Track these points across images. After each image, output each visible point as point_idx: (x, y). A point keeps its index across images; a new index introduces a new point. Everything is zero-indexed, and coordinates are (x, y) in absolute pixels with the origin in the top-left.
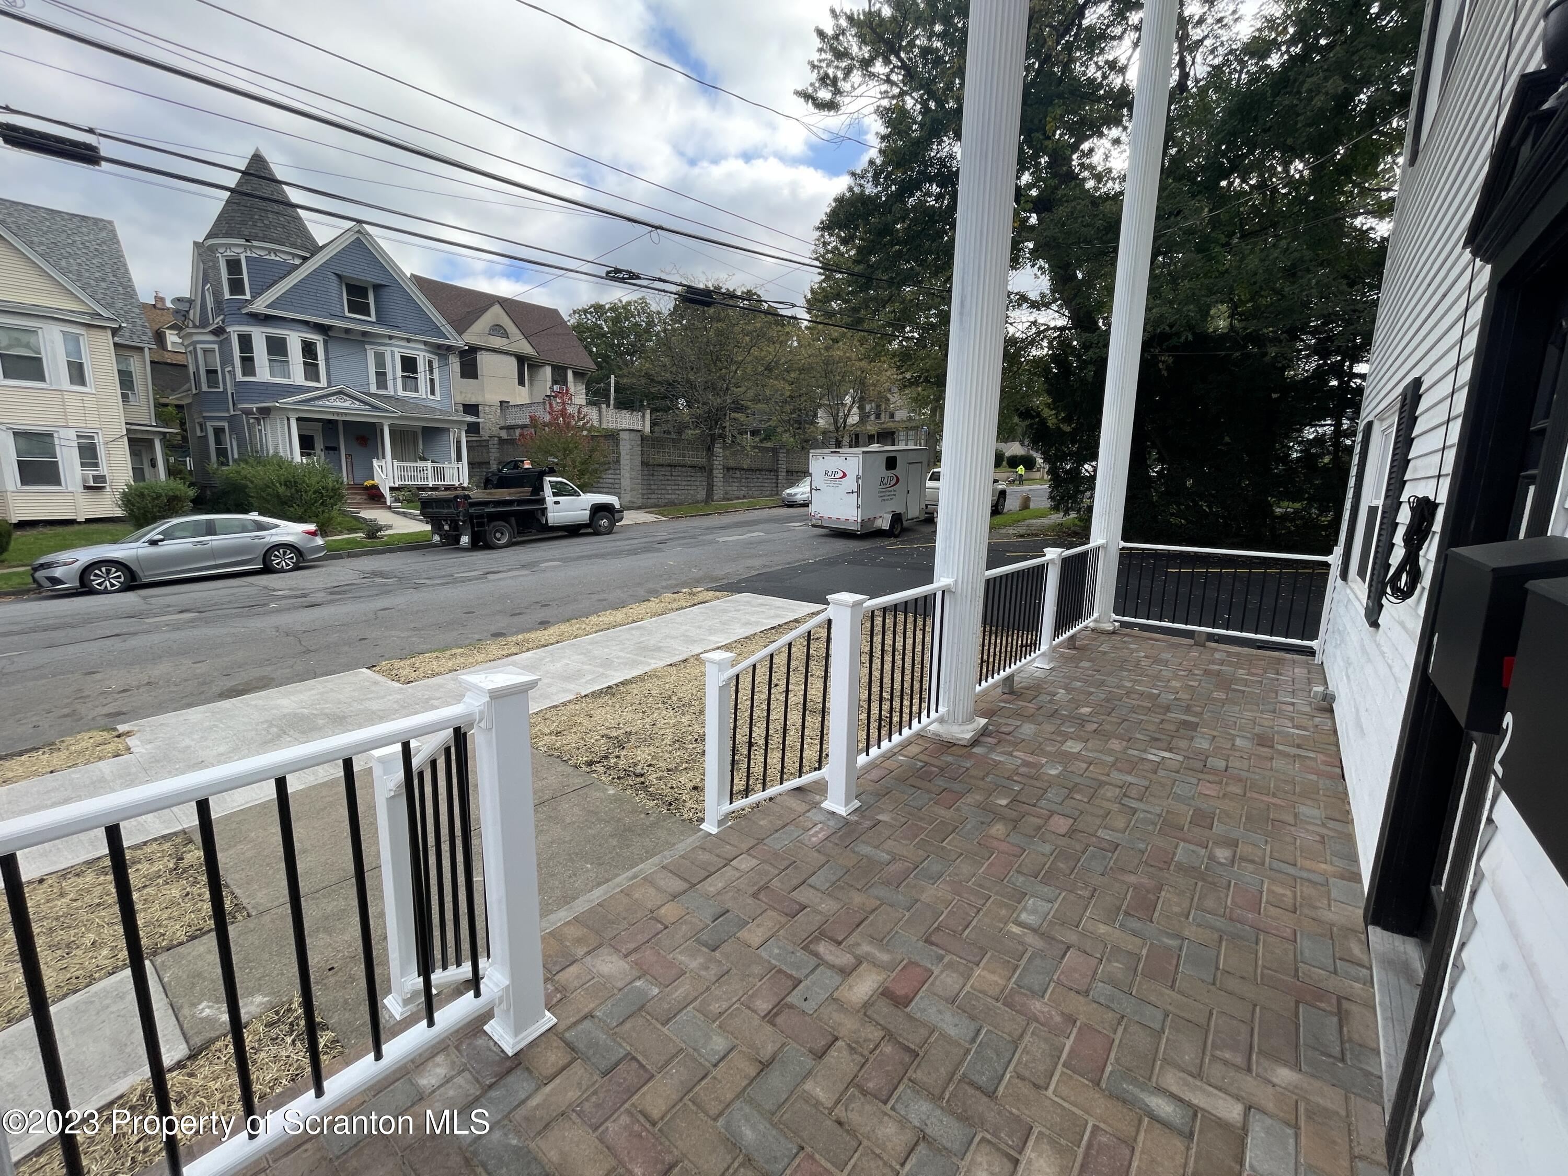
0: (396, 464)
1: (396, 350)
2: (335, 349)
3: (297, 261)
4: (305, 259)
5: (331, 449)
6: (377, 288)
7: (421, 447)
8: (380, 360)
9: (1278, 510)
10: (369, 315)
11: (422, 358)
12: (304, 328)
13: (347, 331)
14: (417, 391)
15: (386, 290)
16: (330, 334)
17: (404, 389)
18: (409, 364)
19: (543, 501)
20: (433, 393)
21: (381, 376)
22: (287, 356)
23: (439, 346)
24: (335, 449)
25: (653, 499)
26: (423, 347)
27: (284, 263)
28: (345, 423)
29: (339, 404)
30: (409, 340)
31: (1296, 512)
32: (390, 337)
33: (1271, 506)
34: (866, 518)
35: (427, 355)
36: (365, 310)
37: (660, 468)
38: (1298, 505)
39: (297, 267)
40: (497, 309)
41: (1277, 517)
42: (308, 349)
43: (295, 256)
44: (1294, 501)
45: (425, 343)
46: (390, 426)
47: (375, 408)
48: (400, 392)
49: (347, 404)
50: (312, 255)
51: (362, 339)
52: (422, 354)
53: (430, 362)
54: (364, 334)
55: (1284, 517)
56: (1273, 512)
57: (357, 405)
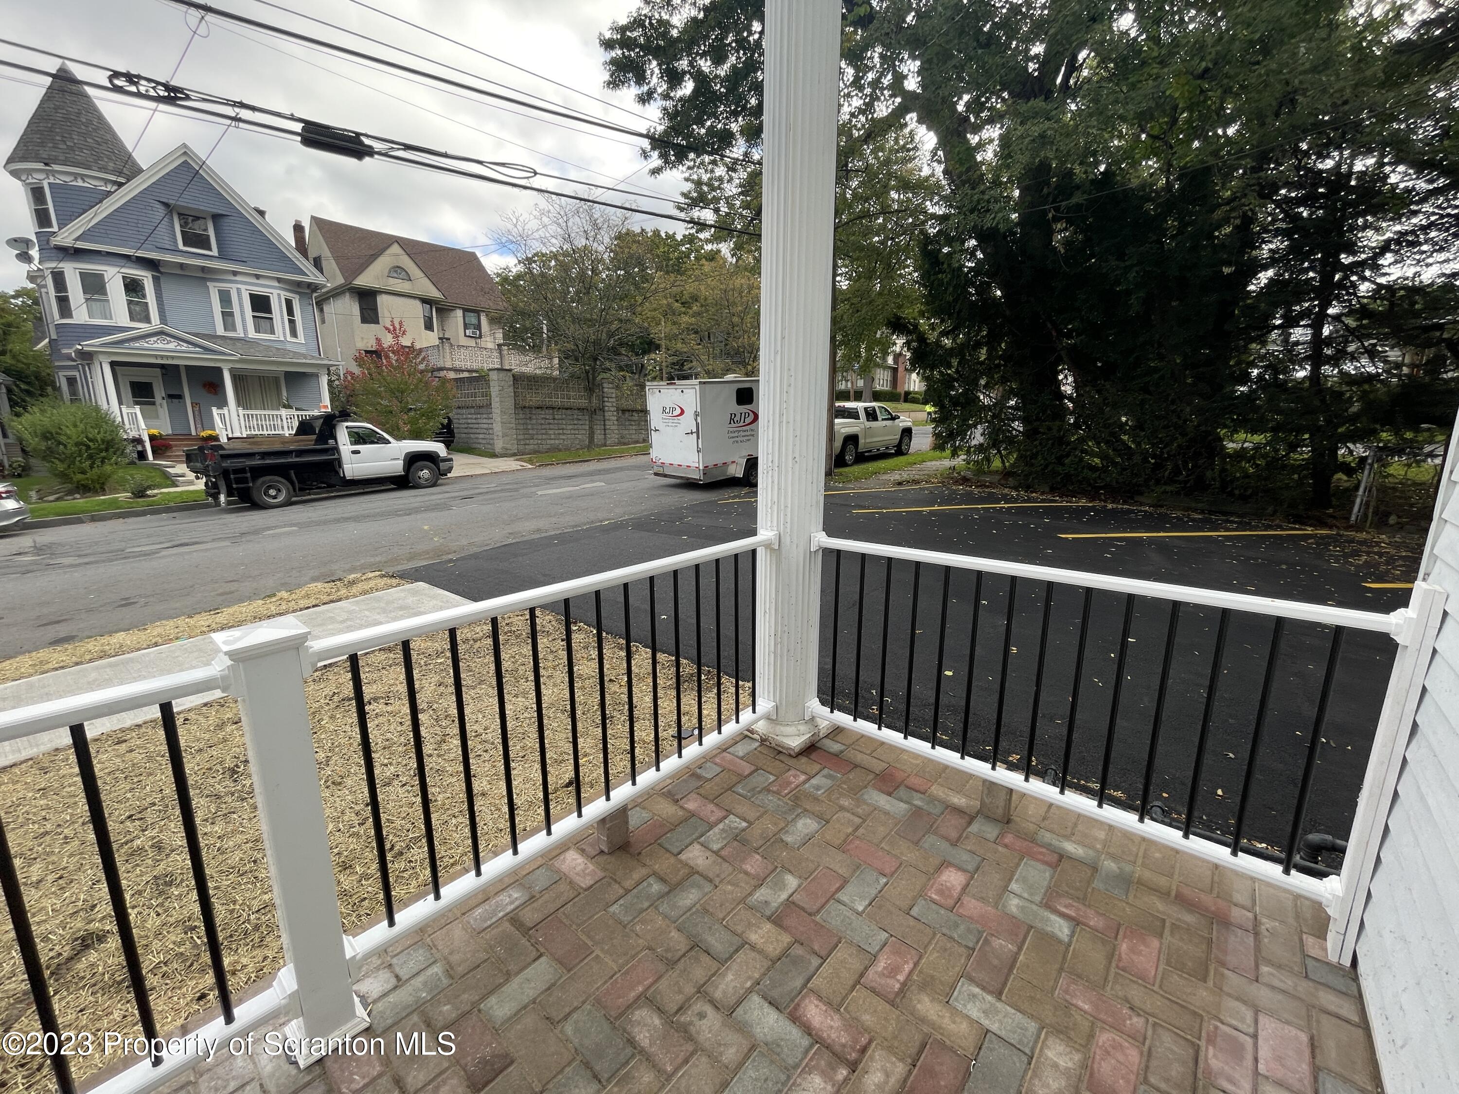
0: (241, 412)
1: (243, 287)
2: (170, 289)
3: (109, 188)
4: (121, 185)
5: (175, 397)
6: (216, 218)
7: (285, 394)
8: (225, 298)
9: (1231, 446)
10: (210, 249)
11: (277, 298)
12: (123, 262)
13: (182, 266)
14: (272, 332)
15: (226, 220)
16: (162, 270)
17: (257, 330)
18: (260, 304)
19: (336, 449)
20: (294, 333)
21: (227, 316)
22: (105, 294)
23: (299, 284)
24: (180, 397)
25: (532, 445)
26: (277, 284)
27: (94, 190)
28: (187, 367)
29: (160, 346)
30: (258, 277)
31: (1257, 448)
32: (235, 273)
33: (1221, 440)
34: (710, 464)
35: (283, 293)
36: (203, 242)
37: (539, 411)
38: (1258, 438)
39: (109, 194)
40: (395, 249)
41: (1230, 456)
42: (133, 287)
43: (107, 181)
44: (1254, 431)
45: (279, 280)
46: (231, 371)
47: (207, 350)
48: (252, 334)
49: (172, 346)
50: (128, 180)
51: (204, 275)
52: (276, 292)
53: (289, 304)
54: (203, 269)
55: (1241, 454)
56: (1224, 448)
57: (184, 347)
